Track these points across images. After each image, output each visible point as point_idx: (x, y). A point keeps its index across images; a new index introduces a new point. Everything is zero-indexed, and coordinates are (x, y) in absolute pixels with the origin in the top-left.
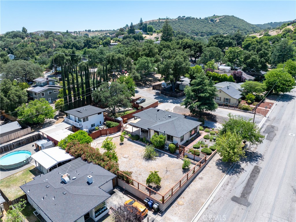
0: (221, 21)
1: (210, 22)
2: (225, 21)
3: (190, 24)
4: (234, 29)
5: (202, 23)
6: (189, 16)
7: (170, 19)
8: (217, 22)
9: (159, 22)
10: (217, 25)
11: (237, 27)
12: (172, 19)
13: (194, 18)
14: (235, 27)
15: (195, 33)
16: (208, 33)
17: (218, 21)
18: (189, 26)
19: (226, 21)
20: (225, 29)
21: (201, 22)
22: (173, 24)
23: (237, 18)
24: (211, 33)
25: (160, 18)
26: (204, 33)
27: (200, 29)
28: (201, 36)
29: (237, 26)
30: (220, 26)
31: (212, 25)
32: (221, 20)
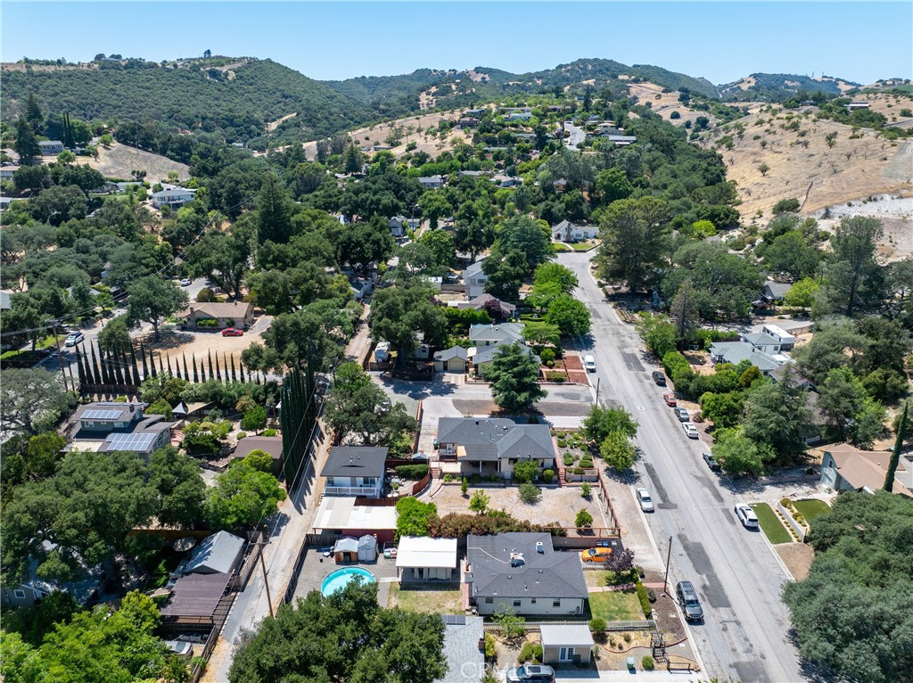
0: (241, 78)
1: (208, 78)
2: (252, 78)
3: (147, 84)
4: (285, 102)
5: (187, 82)
6: (136, 57)
7: (72, 65)
8: (230, 78)
9: (31, 74)
10: (231, 89)
11: (291, 97)
12: (77, 63)
13: (156, 64)
14: (286, 97)
15: (183, 121)
16: (223, 119)
17: (232, 76)
18: (146, 92)
19: (256, 76)
20: (260, 100)
21: (181, 80)
22: (87, 83)
23: (282, 67)
24: (232, 120)
25: (30, 58)
26: (212, 119)
27: (185, 101)
28: (206, 129)
29: (290, 93)
30: (243, 92)
31: (219, 90)
32: (240, 74)
